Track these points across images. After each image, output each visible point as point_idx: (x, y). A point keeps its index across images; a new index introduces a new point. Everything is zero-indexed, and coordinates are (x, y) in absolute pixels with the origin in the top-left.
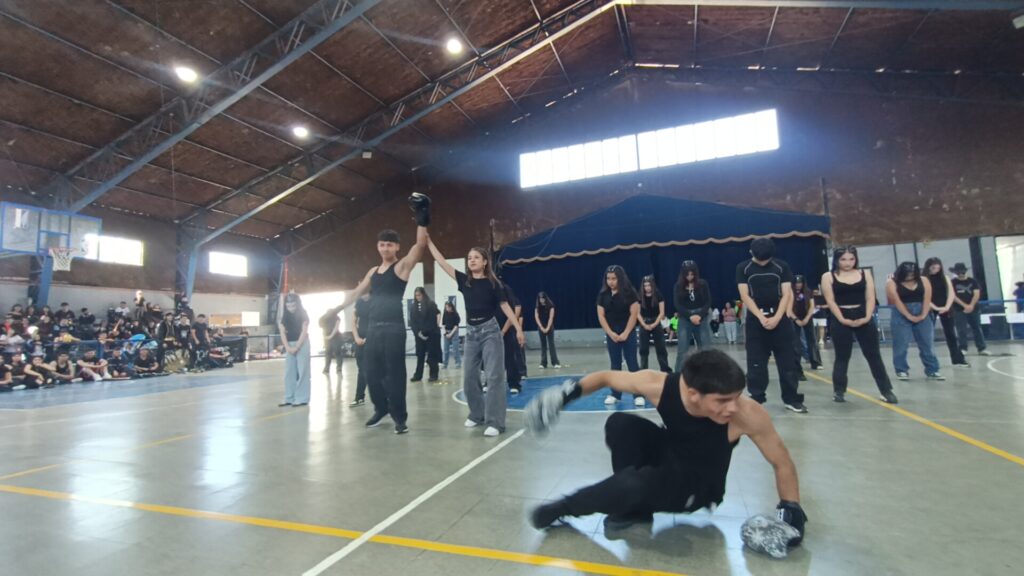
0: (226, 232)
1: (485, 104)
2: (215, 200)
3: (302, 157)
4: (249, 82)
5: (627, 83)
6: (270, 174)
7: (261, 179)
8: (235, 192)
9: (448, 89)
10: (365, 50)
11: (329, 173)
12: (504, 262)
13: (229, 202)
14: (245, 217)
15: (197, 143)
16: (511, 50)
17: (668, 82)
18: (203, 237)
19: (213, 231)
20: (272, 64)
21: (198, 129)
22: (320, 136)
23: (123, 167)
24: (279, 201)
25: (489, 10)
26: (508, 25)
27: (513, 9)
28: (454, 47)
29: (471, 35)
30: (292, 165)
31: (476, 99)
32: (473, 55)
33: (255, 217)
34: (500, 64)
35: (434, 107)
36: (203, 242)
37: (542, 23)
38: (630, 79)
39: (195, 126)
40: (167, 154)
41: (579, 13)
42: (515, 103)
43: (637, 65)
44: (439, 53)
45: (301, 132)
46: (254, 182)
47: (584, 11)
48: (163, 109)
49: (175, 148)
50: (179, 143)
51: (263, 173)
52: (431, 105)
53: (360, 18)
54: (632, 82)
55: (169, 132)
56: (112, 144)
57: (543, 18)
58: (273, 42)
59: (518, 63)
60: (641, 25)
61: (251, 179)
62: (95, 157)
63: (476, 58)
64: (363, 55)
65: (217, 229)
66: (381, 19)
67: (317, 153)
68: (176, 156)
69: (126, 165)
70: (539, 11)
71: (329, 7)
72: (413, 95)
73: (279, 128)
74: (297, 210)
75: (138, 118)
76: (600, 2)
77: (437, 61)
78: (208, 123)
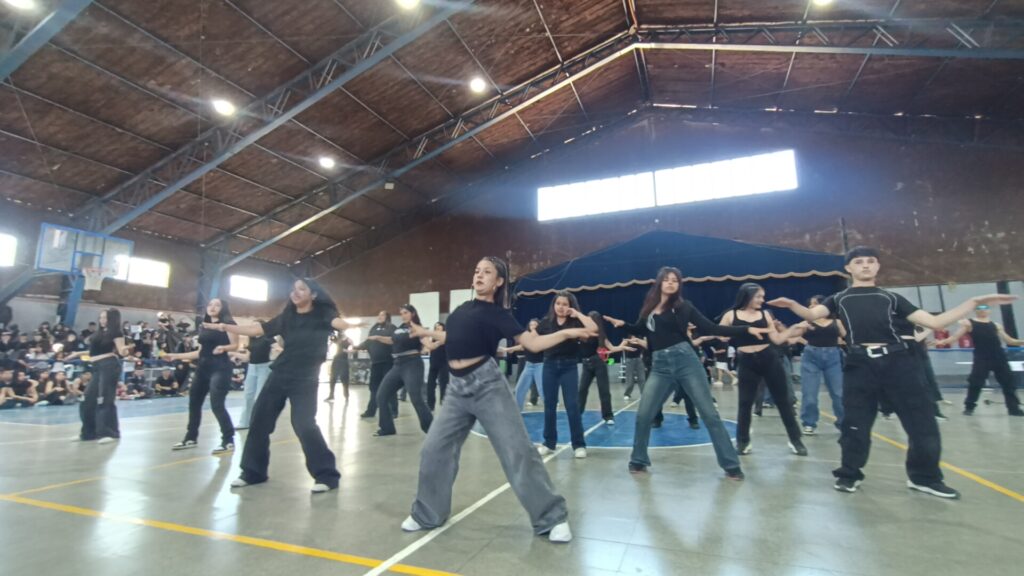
0: (249, 258)
1: (506, 140)
2: (240, 225)
3: (325, 187)
4: (282, 115)
5: (645, 123)
6: (295, 202)
7: (286, 206)
8: (261, 219)
9: (470, 125)
10: (392, 87)
11: (353, 203)
12: (519, 294)
13: (255, 228)
14: (268, 243)
15: (228, 171)
16: (533, 89)
17: (685, 122)
18: (226, 261)
19: (236, 255)
20: (303, 98)
21: (230, 158)
22: (346, 166)
23: (157, 192)
24: (303, 229)
25: (512, 52)
26: (531, 66)
27: (535, 52)
28: (478, 85)
29: (493, 70)
30: (316, 194)
31: (497, 135)
32: (497, 93)
33: (276, 243)
34: (521, 102)
35: (456, 142)
36: (226, 266)
37: (563, 65)
38: (649, 118)
39: (228, 155)
40: (199, 181)
41: (598, 56)
42: (535, 139)
43: (655, 105)
44: (463, 92)
45: (327, 163)
46: (279, 209)
47: (604, 53)
48: (198, 139)
49: (206, 175)
50: (211, 171)
51: (286, 201)
52: (454, 139)
53: (389, 57)
54: (650, 123)
55: (202, 160)
56: (149, 170)
57: (564, 60)
58: (306, 78)
59: (538, 101)
60: (659, 67)
61: (276, 206)
62: (131, 182)
63: (499, 96)
64: (390, 92)
65: (241, 254)
66: (409, 59)
67: (341, 182)
68: (207, 183)
69: (159, 190)
70: (560, 53)
71: (361, 47)
72: (437, 129)
73: (306, 159)
74: (318, 237)
75: (175, 147)
76: (619, 46)
77: (460, 98)
78: (240, 153)
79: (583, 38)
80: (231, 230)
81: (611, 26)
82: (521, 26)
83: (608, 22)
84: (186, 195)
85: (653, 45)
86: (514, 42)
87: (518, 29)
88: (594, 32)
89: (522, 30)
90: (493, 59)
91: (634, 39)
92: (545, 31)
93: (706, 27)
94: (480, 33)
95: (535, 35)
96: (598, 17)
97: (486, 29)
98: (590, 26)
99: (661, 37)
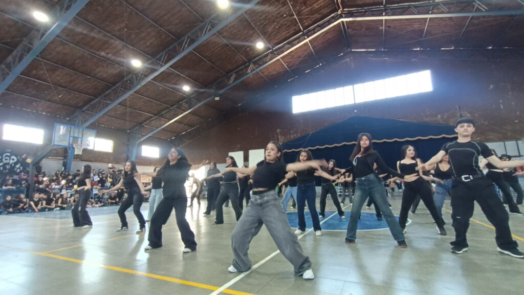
0: (151, 136)
1: (275, 72)
2: (145, 121)
3: (186, 100)
4: (164, 66)
5: (348, 59)
6: (172, 108)
7: (167, 111)
8: (155, 117)
9: (257, 66)
10: (218, 48)
11: (200, 107)
13: (152, 122)
14: (159, 129)
15: (140, 94)
16: (288, 46)
17: (369, 58)
18: (140, 138)
19: (145, 136)
20: (174, 57)
22: (196, 89)
24: (175, 121)
25: (277, 27)
26: (287, 33)
27: (289, 26)
28: (260, 45)
29: (267, 37)
30: (182, 104)
31: (270, 70)
32: (270, 49)
33: (163, 129)
34: (283, 52)
35: (250, 74)
36: (139, 141)
37: (303, 32)
38: (349, 57)
39: (139, 87)
40: (125, 100)
41: (322, 26)
42: (290, 71)
43: (353, 50)
44: (252, 49)
45: (186, 88)
46: (164, 112)
47: (325, 25)
49: (129, 97)
50: (131, 95)
51: (167, 108)
52: (248, 73)
53: (215, 34)
54: (350, 59)
55: (126, 89)
57: (304, 29)
58: (175, 47)
59: (291, 52)
60: (355, 30)
61: (163, 111)
62: (94, 102)
63: (271, 50)
64: (216, 51)
65: (146, 135)
66: (226, 34)
67: (193, 98)
68: (129, 101)
69: (107, 105)
70: (302, 25)
71: (201, 29)
72: (239, 69)
73: (176, 86)
74: (183, 125)
75: (114, 84)
76: (333, 20)
77: (251, 52)
78: (145, 85)
79: (314, 17)
80: (141, 124)
81: (329, 10)
82: (281, 13)
83: (326, 8)
84: (120, 107)
85: (351, 19)
86: (277, 22)
87: (280, 15)
88: (320, 14)
89: (282, 15)
90: (267, 32)
91: (341, 16)
92: (294, 15)
93: (380, 8)
94: (261, 18)
95: (288, 18)
96: (321, 6)
97: (264, 16)
98: (317, 11)
99: (355, 14)
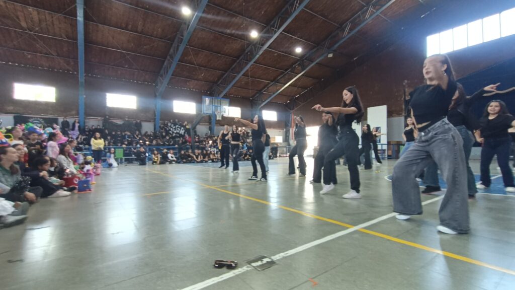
0: (268, 102)
2: (264, 88)
3: (299, 62)
4: (277, 31)
6: (286, 73)
7: (282, 75)
8: (272, 83)
11: (312, 68)
13: (270, 88)
14: (276, 94)
15: (258, 64)
18: (260, 104)
19: (264, 101)
20: (287, 19)
23: (233, 79)
30: (295, 67)
33: (279, 94)
36: (260, 107)
39: (258, 56)
40: (247, 70)
45: (299, 50)
46: (279, 78)
48: (246, 51)
49: (250, 67)
50: (252, 65)
51: (282, 73)
55: (248, 61)
56: (230, 70)
58: (287, 8)
61: (278, 76)
67: (306, 59)
68: (251, 71)
73: (289, 50)
74: (297, 88)
78: (262, 54)
80: (261, 90)
